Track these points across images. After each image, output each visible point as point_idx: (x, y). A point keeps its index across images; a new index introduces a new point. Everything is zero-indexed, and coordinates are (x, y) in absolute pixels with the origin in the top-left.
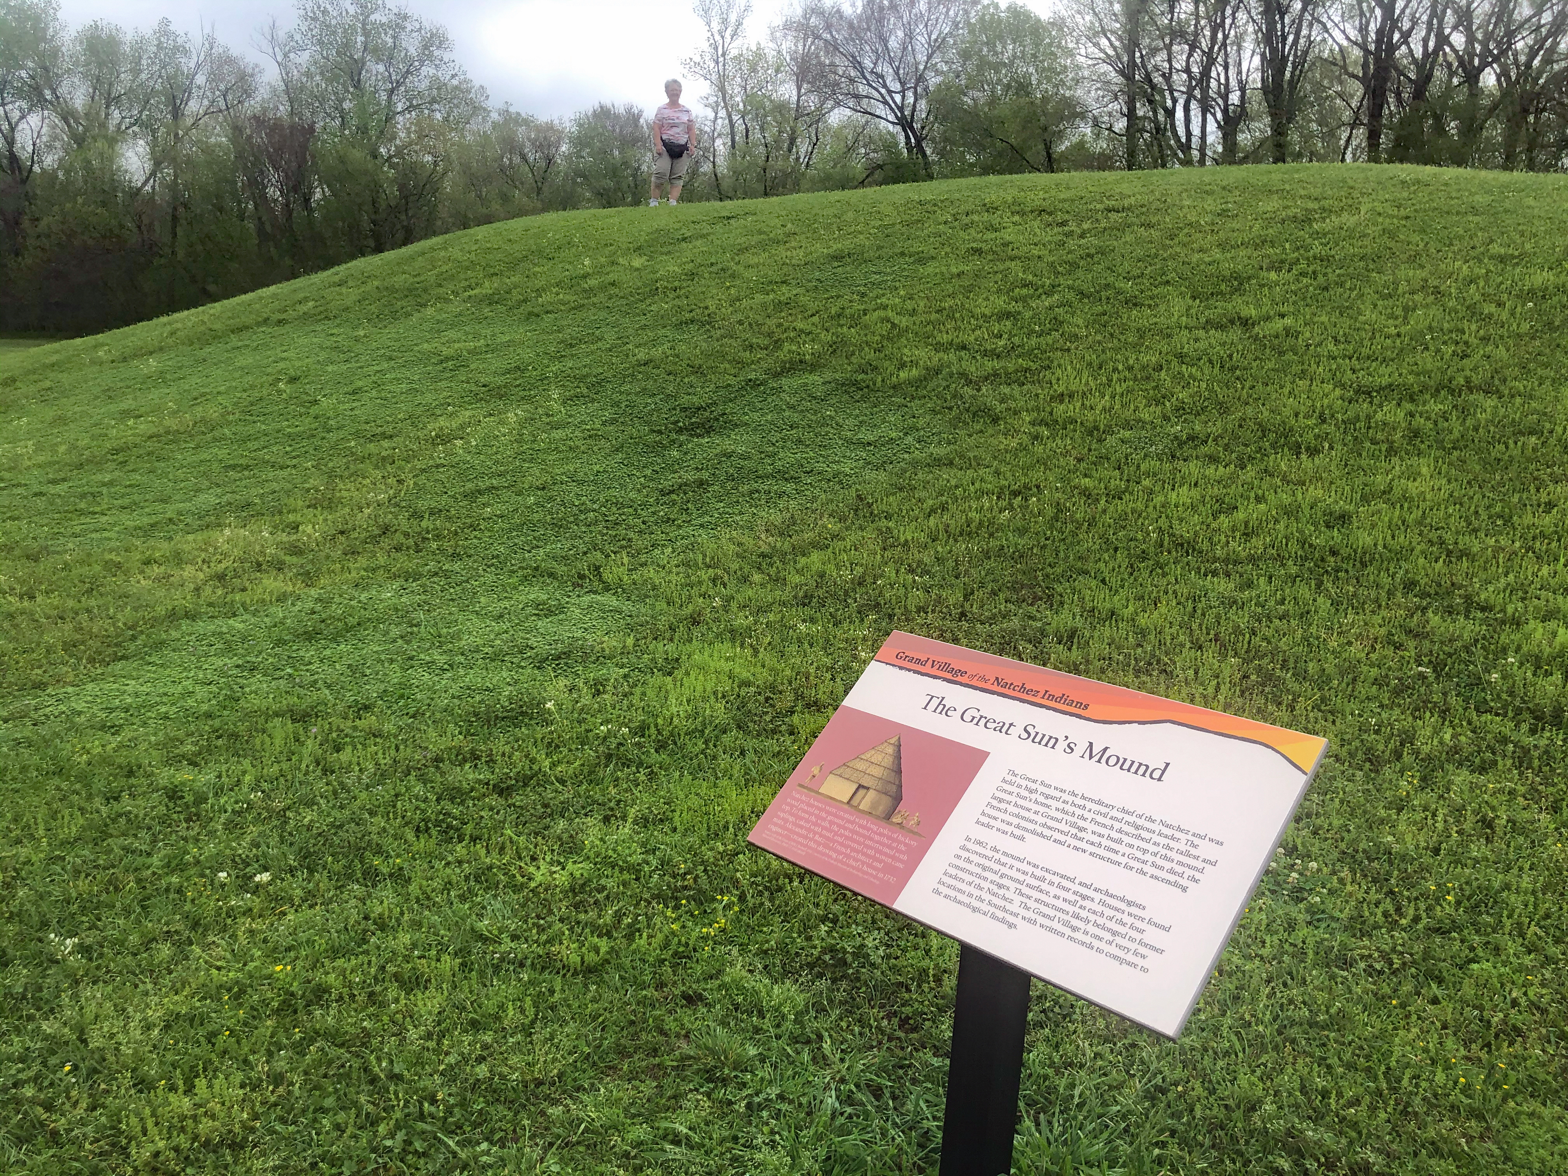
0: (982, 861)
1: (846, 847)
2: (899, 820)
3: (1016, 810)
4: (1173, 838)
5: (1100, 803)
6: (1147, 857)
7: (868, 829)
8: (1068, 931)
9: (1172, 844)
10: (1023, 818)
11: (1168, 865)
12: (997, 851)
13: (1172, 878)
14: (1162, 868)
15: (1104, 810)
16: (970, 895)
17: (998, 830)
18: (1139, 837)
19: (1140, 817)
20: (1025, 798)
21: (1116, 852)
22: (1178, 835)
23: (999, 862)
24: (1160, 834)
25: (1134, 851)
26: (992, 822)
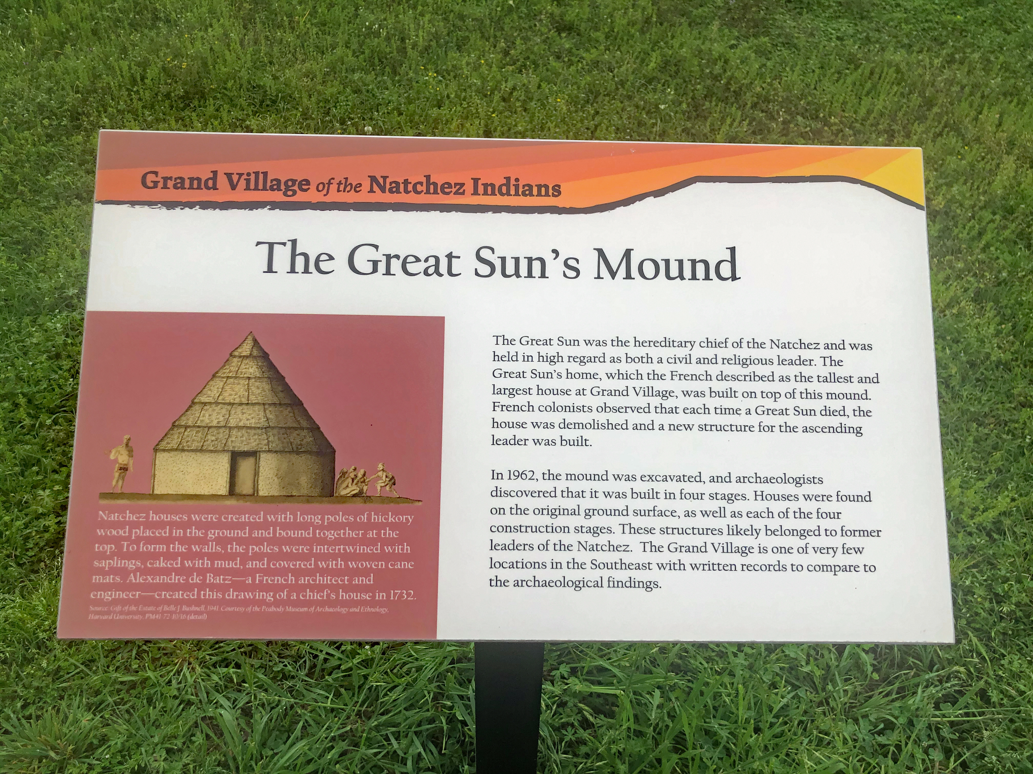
0: (542, 503)
1: (283, 572)
2: (353, 489)
3: (548, 400)
4: (802, 362)
5: (668, 343)
6: (783, 403)
7: (305, 526)
8: (737, 559)
9: (807, 371)
10: (565, 408)
11: (817, 405)
12: (556, 477)
13: (834, 421)
14: (811, 412)
15: (681, 352)
16: (556, 565)
17: (537, 442)
18: (754, 377)
19: (739, 344)
20: (548, 375)
21: (736, 412)
22: (806, 354)
23: (568, 493)
24: (781, 362)
25: (759, 401)
26: (520, 434)
